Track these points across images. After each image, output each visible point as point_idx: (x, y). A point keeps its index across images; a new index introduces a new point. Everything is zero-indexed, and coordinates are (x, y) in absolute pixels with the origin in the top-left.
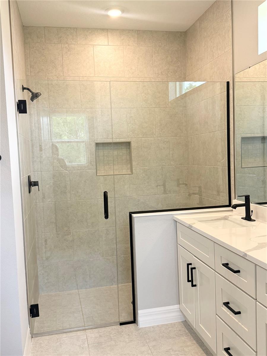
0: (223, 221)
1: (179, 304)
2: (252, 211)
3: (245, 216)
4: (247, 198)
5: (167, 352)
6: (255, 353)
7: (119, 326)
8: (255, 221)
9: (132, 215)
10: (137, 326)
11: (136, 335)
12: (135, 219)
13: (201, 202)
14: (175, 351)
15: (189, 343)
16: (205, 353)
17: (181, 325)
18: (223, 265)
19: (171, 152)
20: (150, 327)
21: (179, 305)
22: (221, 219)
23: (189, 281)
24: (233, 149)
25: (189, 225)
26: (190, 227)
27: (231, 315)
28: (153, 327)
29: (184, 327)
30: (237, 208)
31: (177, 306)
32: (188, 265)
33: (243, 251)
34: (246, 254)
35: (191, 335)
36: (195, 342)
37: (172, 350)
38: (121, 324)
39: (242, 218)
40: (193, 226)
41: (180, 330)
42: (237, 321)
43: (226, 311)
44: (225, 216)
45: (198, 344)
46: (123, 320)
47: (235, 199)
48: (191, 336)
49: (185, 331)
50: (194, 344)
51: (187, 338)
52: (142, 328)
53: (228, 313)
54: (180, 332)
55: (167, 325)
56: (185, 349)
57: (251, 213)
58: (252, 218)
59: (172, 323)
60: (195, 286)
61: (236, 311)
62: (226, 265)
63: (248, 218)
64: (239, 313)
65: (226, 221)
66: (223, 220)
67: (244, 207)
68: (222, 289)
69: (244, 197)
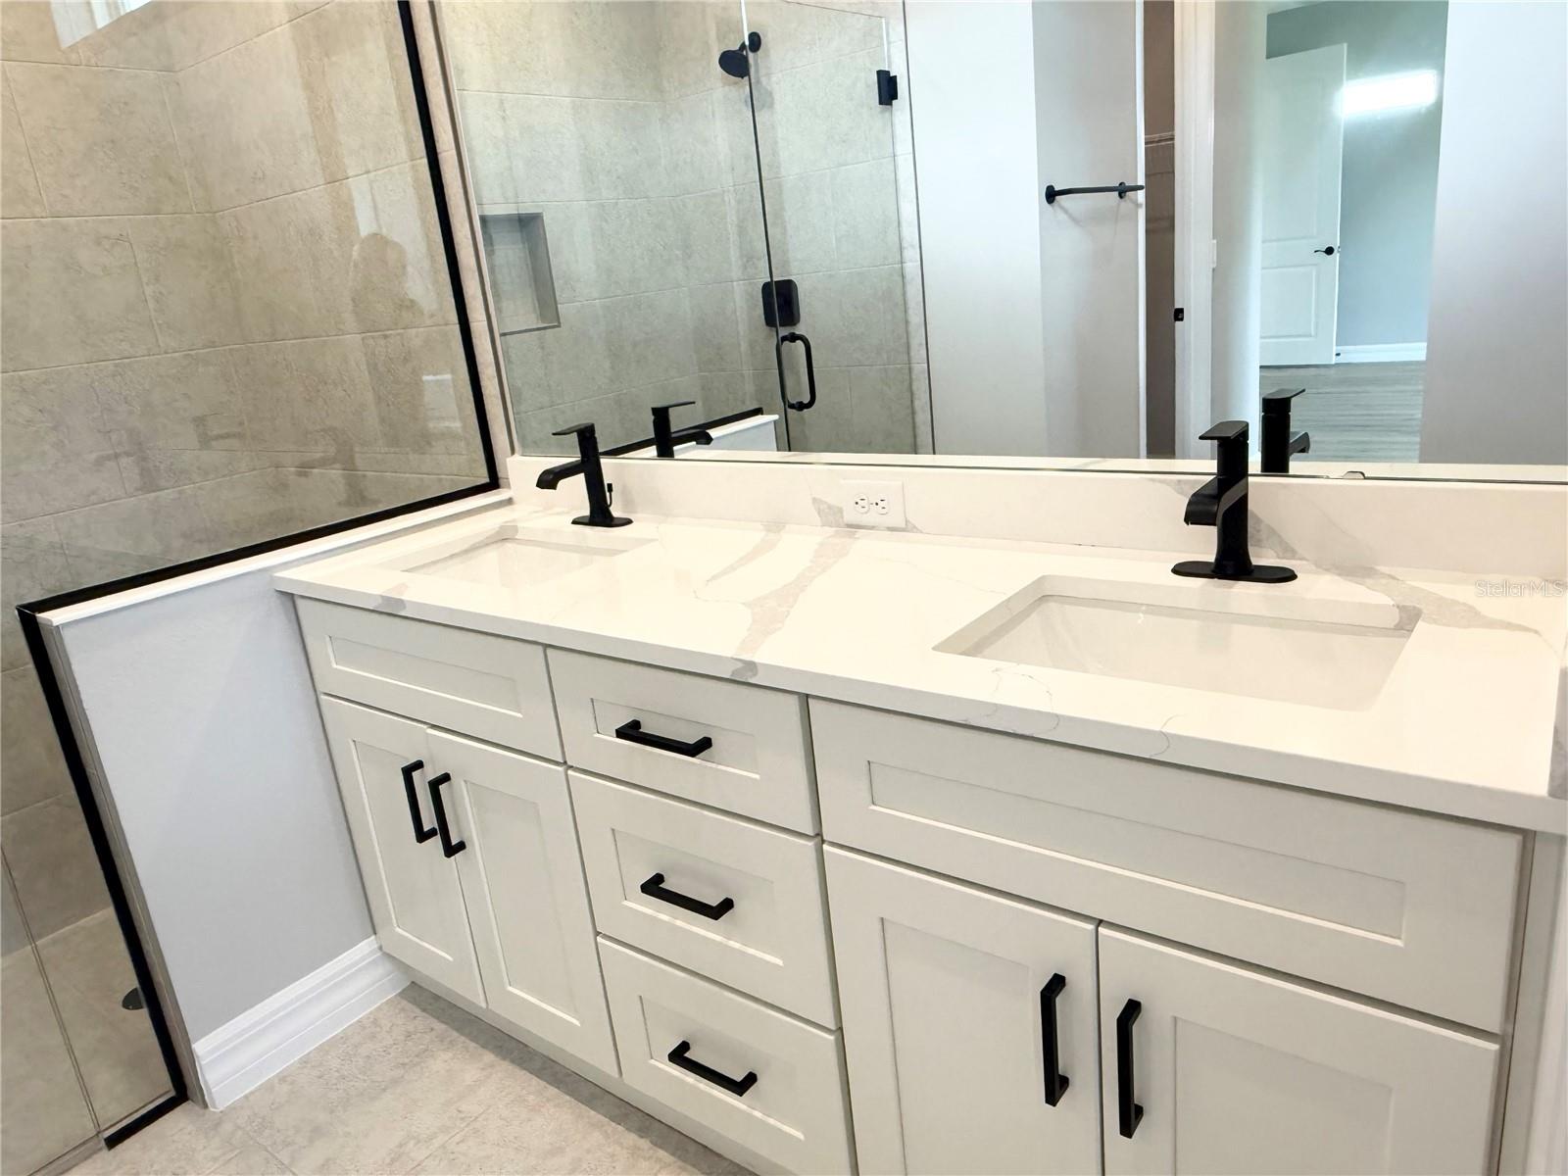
0: (492, 555)
1: (375, 934)
2: (610, 486)
3: (586, 512)
4: (587, 437)
5: (393, 1161)
6: (831, 1038)
7: (106, 1155)
8: (629, 522)
9: (38, 615)
10: (202, 1111)
11: (215, 1159)
12: (68, 636)
14: (431, 1138)
15: (470, 1073)
16: (550, 1084)
17: (403, 1009)
18: (622, 733)
19: (149, 290)
20: (269, 1087)
21: (373, 937)
22: (487, 545)
23: (422, 836)
27: (679, 923)
28: (282, 1078)
29: (418, 1011)
31: (366, 947)
32: (408, 772)
34: (751, 666)
35: (462, 1034)
36: (489, 1057)
37: (412, 1142)
38: (113, 1141)
39: (575, 522)
41: (408, 1035)
42: (718, 938)
43: (649, 911)
44: (501, 527)
45: (504, 1059)
47: (513, 451)
48: (463, 1038)
49: (432, 1029)
50: (492, 1066)
51: (451, 1055)
52: (232, 1108)
53: (665, 917)
54: (410, 1043)
55: (343, 1038)
56: (463, 1108)
57: (608, 494)
58: (616, 511)
59: (359, 1021)
60: (461, 846)
61: (714, 902)
62: (631, 732)
63: (600, 515)
64: (727, 905)
65: (509, 545)
66: (494, 546)
67: (581, 476)
68: (613, 830)
69: (575, 434)
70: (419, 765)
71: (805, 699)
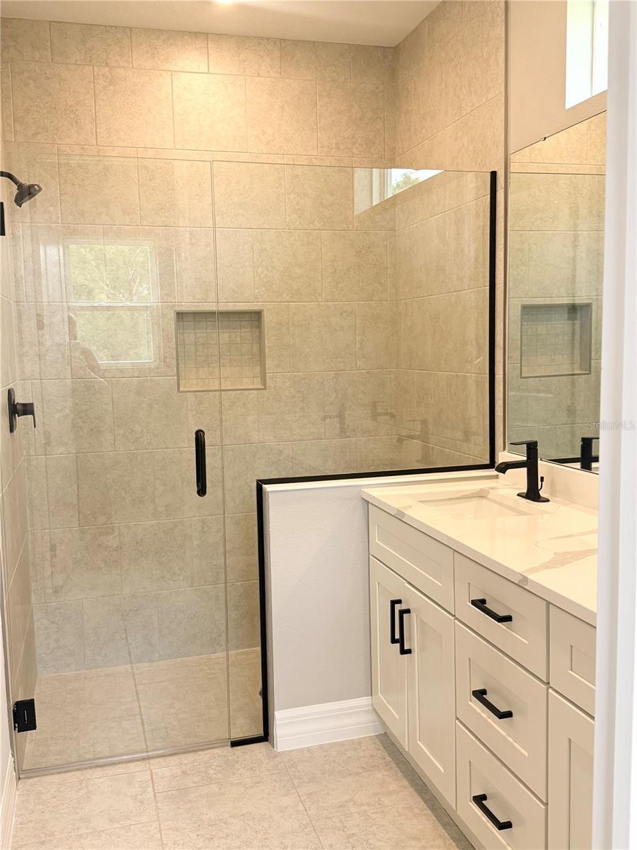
0: (474, 502)
1: (372, 695)
2: (542, 479)
3: (525, 490)
4: (532, 448)
5: (341, 806)
6: (543, 807)
7: (229, 748)
8: (548, 501)
9: (263, 486)
10: (271, 748)
11: (269, 771)
12: (271, 496)
13: (426, 457)
14: (362, 805)
15: (392, 786)
16: (429, 808)
17: (375, 744)
18: (473, 603)
20: (302, 751)
21: (370, 697)
22: (471, 497)
23: (394, 641)
24: (502, 332)
25: (398, 510)
26: (399, 517)
27: (489, 720)
28: (309, 750)
29: (381, 747)
30: (509, 471)
31: (364, 701)
32: (393, 603)
33: (518, 571)
34: (525, 579)
35: (398, 767)
36: (405, 783)
37: (352, 803)
38: (235, 744)
39: (518, 495)
40: (405, 512)
41: (372, 756)
42: (504, 734)
43: (478, 710)
44: (482, 489)
45: (412, 786)
46: (238, 734)
47: (504, 450)
48: (397, 769)
49: (384, 758)
50: (405, 787)
51: (388, 774)
52: (283, 752)
53: (483, 715)
54: (371, 760)
55: (342, 744)
56: (382, 799)
57: (540, 483)
58: (542, 493)
59: (353, 740)
60: (409, 651)
61: (503, 709)
62: (480, 604)
63: (533, 493)
64: (508, 715)
65: (484, 501)
66: (476, 499)
67: (525, 470)
68: (470, 659)
69: (525, 445)
70: (399, 602)
71: (548, 603)
